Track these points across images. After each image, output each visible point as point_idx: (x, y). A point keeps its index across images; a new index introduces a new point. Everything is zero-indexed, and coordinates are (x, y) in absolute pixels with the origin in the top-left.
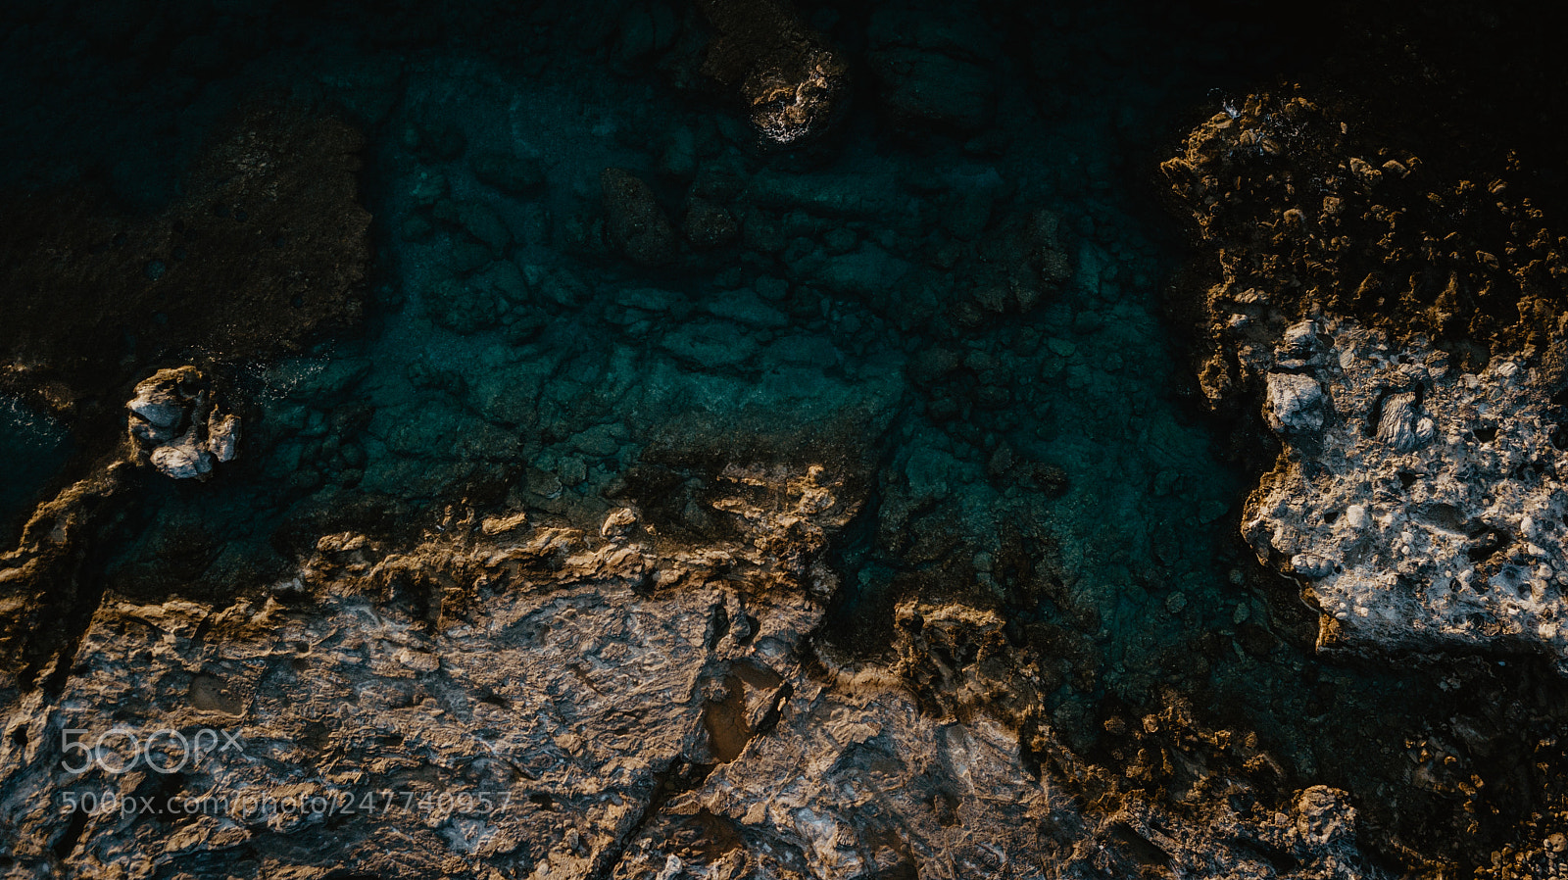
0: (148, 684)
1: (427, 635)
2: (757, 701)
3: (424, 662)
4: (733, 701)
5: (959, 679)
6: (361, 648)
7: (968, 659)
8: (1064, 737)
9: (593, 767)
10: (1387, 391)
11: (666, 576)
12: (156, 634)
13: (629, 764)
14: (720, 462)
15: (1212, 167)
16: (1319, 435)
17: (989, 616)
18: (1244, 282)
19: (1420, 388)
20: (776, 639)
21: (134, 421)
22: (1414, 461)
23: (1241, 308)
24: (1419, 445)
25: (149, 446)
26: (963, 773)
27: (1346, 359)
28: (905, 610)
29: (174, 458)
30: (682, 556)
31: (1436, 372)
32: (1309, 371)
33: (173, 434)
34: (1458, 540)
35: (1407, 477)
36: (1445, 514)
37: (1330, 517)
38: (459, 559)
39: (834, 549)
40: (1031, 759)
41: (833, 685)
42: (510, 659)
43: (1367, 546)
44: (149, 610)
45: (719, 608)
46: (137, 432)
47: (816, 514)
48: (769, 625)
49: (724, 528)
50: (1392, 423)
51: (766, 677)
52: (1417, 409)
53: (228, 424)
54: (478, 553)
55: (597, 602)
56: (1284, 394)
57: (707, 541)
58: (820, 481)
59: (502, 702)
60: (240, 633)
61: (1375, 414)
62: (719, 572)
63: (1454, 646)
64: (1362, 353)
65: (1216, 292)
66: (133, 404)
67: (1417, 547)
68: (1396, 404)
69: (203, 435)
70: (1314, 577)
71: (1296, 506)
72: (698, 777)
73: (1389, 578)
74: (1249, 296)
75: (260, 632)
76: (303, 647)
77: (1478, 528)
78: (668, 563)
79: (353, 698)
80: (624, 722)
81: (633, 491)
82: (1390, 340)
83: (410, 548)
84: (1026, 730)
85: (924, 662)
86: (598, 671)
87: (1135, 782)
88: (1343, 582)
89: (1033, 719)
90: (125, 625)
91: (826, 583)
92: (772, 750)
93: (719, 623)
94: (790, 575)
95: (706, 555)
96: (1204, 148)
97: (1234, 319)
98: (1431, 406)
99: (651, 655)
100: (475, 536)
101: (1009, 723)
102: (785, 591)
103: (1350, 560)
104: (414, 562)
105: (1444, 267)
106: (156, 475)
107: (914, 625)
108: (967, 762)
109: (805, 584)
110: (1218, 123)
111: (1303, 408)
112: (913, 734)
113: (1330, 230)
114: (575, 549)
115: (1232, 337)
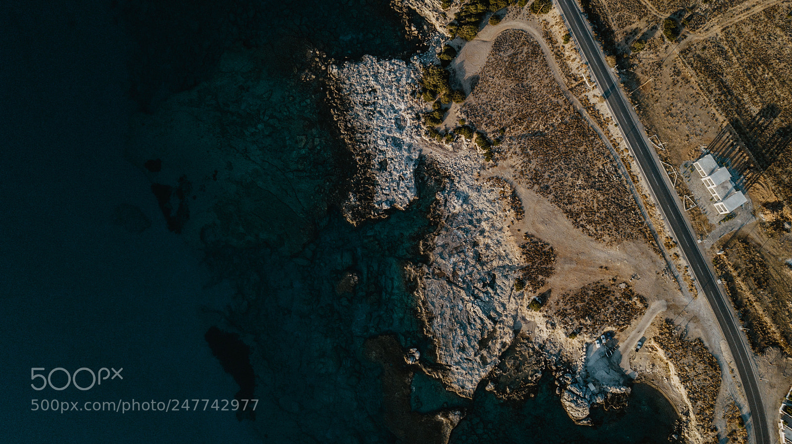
0: (448, 354)
1: (436, 317)
2: (437, 271)
3: (439, 317)
4: (438, 274)
5: (430, 245)
6: (439, 326)
7: (427, 244)
8: (435, 230)
9: (449, 292)
10: (383, 193)
11: (423, 286)
12: (441, 354)
13: (448, 287)
15: (355, 220)
16: (390, 201)
17: (421, 242)
18: (371, 214)
19: (382, 189)
20: (429, 270)
21: (413, 363)
22: (392, 189)
23: (374, 213)
24: (390, 189)
25: (416, 360)
26: (442, 243)
27: (379, 199)
28: (422, 253)
29: (417, 356)
30: (419, 284)
31: (379, 187)
32: (382, 204)
33: (414, 357)
34: (401, 182)
35: (394, 190)
36: (398, 185)
37: (401, 199)
38: (425, 315)
39: (415, 264)
40: (439, 234)
41: (433, 262)
42: (437, 305)
43: (404, 194)
44: (438, 356)
45: (426, 278)
46: (415, 362)
47: (411, 267)
48: (427, 271)
49: (415, 279)
51: (434, 270)
52: (384, 189)
53: (411, 350)
54: (424, 312)
55: (427, 295)
56: (385, 207)
57: (417, 281)
58: (406, 267)
59: (443, 305)
60: (439, 342)
61: (386, 194)
62: (421, 279)
63: (415, 181)
64: (378, 197)
65: (372, 217)
66: (411, 363)
67: (403, 188)
69: (413, 353)
70: (409, 200)
71: (400, 204)
72: (448, 278)
73: (408, 191)
75: (439, 340)
76: (440, 334)
77: (400, 180)
78: (421, 286)
79: (445, 326)
80: (442, 288)
81: (412, 293)
82: (375, 193)
83: (424, 322)
84: (435, 235)
85: (428, 250)
86: (436, 293)
87: (439, 220)
88: (409, 197)
89: (433, 234)
90: (440, 359)
91: (420, 264)
92: (443, 268)
93: (428, 278)
94: (420, 269)
95: (419, 281)
96: (352, 221)
97: (376, 214)
98: (384, 187)
99: (433, 286)
100: (421, 313)
101: (434, 238)
102: (422, 270)
103: (406, 196)
104: (426, 320)
105: (364, 187)
106: (420, 357)
107: (424, 252)
108: (440, 243)
109: (421, 267)
110: (348, 220)
111: (387, 204)
112: (438, 250)
113: (361, 203)
114: (421, 299)
115: (379, 214)
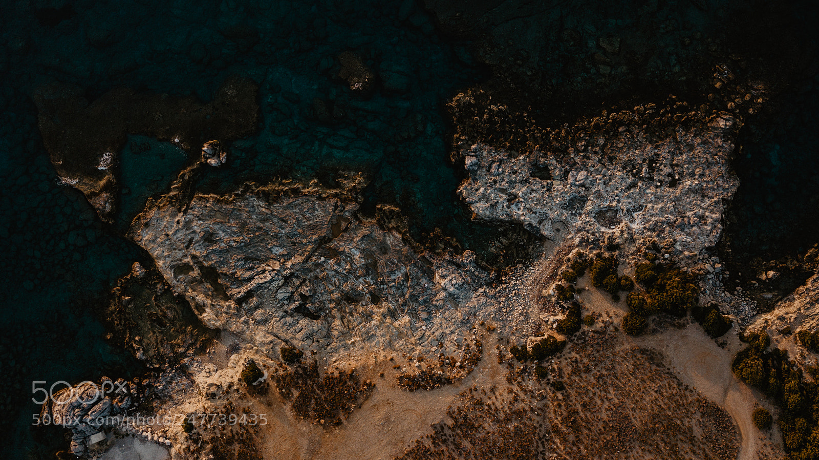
0: (206, 213)
1: (269, 204)
2: (344, 225)
3: (268, 211)
4: (338, 224)
5: (390, 222)
6: (253, 207)
7: (392, 218)
8: (412, 236)
9: (306, 237)
10: (493, 162)
11: (324, 195)
12: (208, 201)
13: (314, 237)
14: (338, 170)
15: (458, 106)
16: (476, 171)
17: (398, 209)
18: (463, 134)
19: (501, 162)
20: (348, 211)
21: (203, 152)
22: (498, 178)
23: (462, 140)
24: (499, 175)
25: (207, 158)
26: (389, 242)
27: (485, 153)
28: (379, 206)
29: (213, 162)
30: (328, 191)
31: (505, 158)
32: (476, 156)
33: (212, 156)
34: (505, 197)
35: (495, 182)
36: (503, 191)
37: (477, 190)
38: (276, 188)
39: (363, 191)
40: (405, 241)
41: (361, 222)
42: (288, 212)
43: (484, 197)
44: (206, 196)
45: (336, 203)
46: (204, 155)
47: (360, 183)
48: (347, 208)
49: (338, 185)
50: (493, 170)
51: (346, 220)
52: (499, 166)
53: (225, 155)
54: (281, 188)
55: (308, 200)
56: (469, 161)
57: (334, 188)
58: (361, 176)
59: (285, 222)
60: (227, 202)
61: (490, 167)
62: (336, 195)
63: (502, 221)
64: (489, 152)
65: (456, 136)
66: (204, 149)
67: (495, 197)
68: (495, 165)
69: (219, 156)
70: (472, 203)
71: (469, 187)
72: (330, 240)
73: (488, 204)
74: (463, 138)
75: (231, 202)
76: (241, 207)
77: (510, 194)
78: (325, 193)
79: (251, 218)
80: (313, 228)
81: (316, 176)
82: (496, 150)
83: (266, 185)
84: (403, 234)
85: (382, 218)
86: (308, 215)
87: (428, 247)
88: (478, 205)
89: (406, 232)
90: (200, 199)
91: (361, 199)
92: (346, 235)
93: (336, 207)
94: (353, 197)
95: (333, 191)
96: (457, 101)
97: (459, 143)
98: (503, 166)
99: (319, 212)
100: (281, 184)
101: (400, 233)
102: (351, 201)
103: (480, 200)
104: (266, 189)
105: (511, 132)
106: (209, 165)
107: (381, 209)
108: (389, 240)
109: (356, 200)
110: (461, 95)
111: (473, 165)
112: (378, 234)
113: (485, 122)
114: (304, 188)
115: (459, 147)
